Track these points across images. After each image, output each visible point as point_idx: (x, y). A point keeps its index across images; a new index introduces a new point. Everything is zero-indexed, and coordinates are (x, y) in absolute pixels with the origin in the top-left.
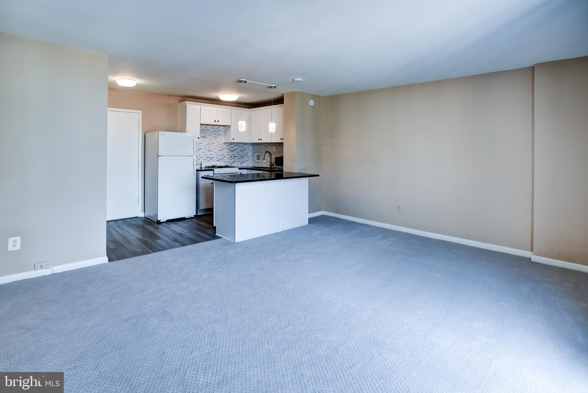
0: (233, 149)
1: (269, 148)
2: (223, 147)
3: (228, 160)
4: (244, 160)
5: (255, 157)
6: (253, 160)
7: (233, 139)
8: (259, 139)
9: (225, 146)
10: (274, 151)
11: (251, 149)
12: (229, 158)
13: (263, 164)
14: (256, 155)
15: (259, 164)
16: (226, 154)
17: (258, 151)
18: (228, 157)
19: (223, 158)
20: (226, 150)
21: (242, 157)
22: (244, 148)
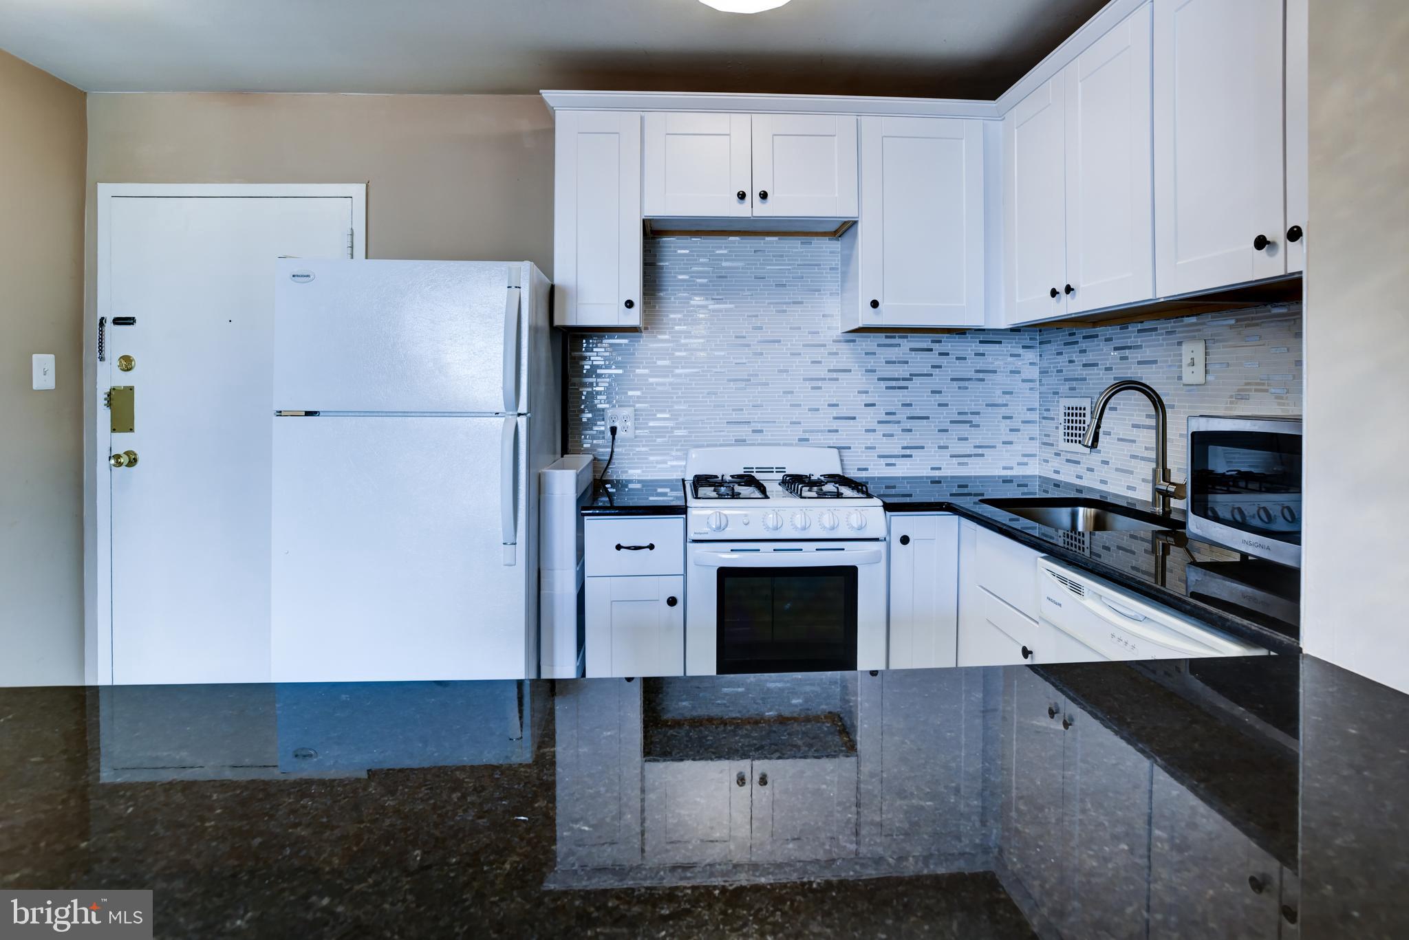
0: (902, 371)
1: (1147, 353)
2: (834, 363)
3: (871, 439)
4: (977, 437)
5: (1052, 424)
6: (1046, 440)
7: (875, 304)
8: (1054, 293)
9: (846, 356)
10: (1193, 375)
11: (1034, 373)
12: (875, 425)
13: (1102, 472)
14: (1062, 411)
15: (1080, 469)
16: (852, 402)
17: (1074, 384)
18: (869, 418)
19: (836, 425)
20: (857, 379)
21: (966, 420)
22: (981, 363)
